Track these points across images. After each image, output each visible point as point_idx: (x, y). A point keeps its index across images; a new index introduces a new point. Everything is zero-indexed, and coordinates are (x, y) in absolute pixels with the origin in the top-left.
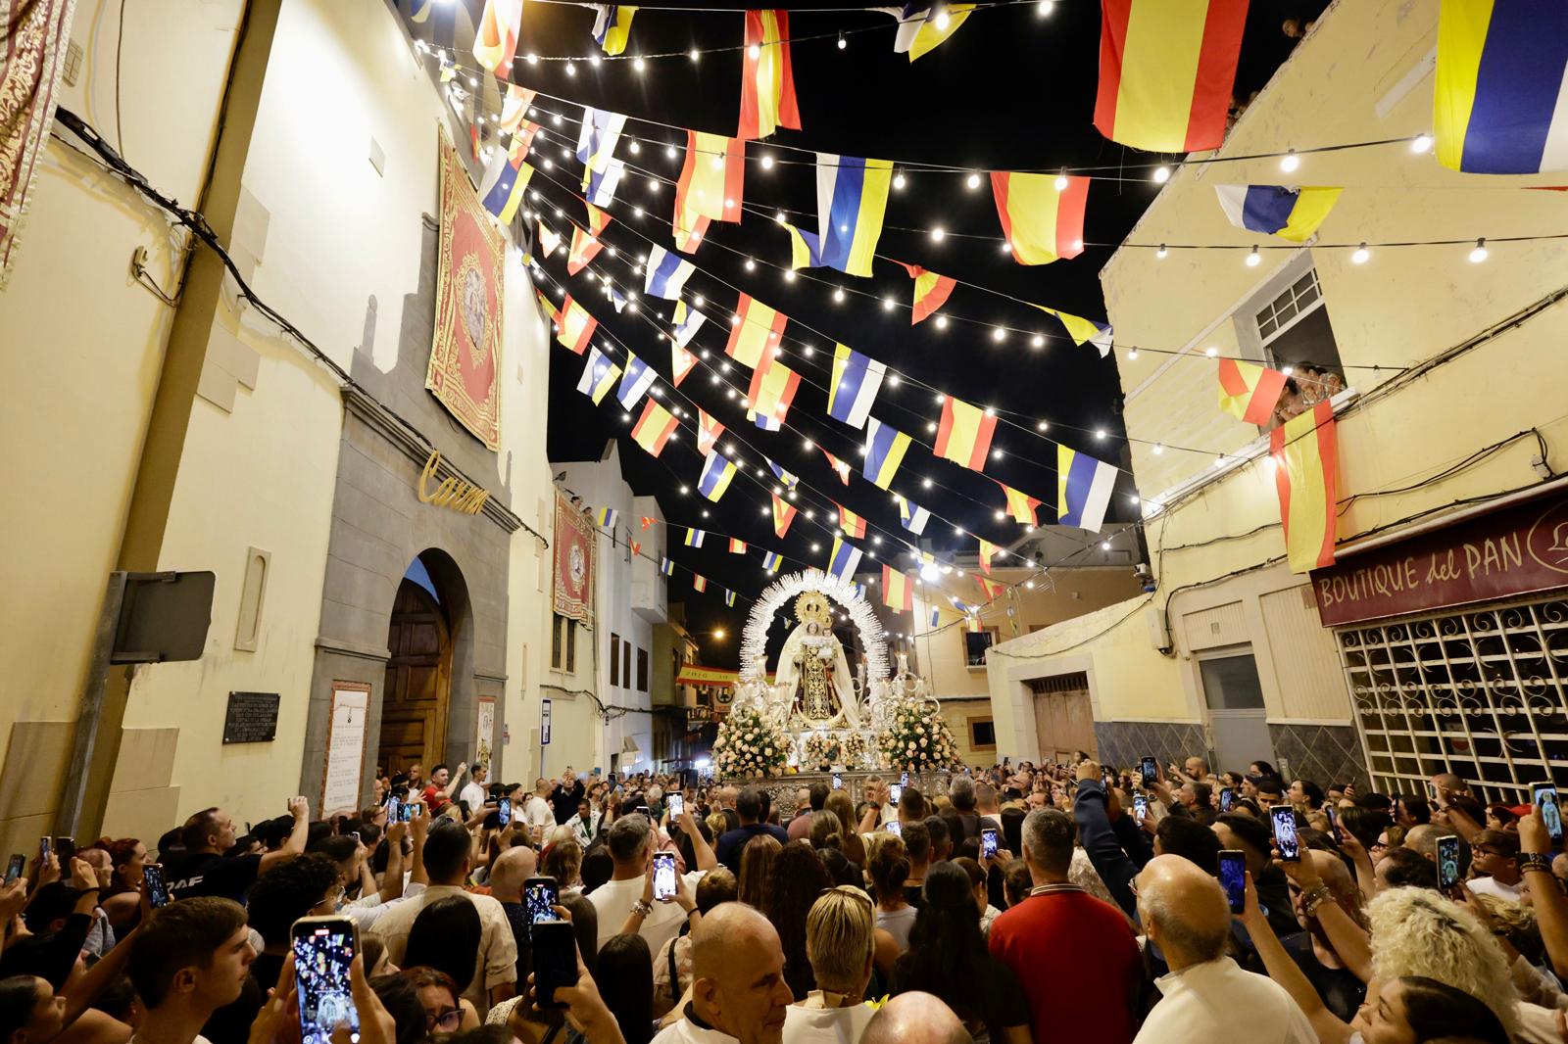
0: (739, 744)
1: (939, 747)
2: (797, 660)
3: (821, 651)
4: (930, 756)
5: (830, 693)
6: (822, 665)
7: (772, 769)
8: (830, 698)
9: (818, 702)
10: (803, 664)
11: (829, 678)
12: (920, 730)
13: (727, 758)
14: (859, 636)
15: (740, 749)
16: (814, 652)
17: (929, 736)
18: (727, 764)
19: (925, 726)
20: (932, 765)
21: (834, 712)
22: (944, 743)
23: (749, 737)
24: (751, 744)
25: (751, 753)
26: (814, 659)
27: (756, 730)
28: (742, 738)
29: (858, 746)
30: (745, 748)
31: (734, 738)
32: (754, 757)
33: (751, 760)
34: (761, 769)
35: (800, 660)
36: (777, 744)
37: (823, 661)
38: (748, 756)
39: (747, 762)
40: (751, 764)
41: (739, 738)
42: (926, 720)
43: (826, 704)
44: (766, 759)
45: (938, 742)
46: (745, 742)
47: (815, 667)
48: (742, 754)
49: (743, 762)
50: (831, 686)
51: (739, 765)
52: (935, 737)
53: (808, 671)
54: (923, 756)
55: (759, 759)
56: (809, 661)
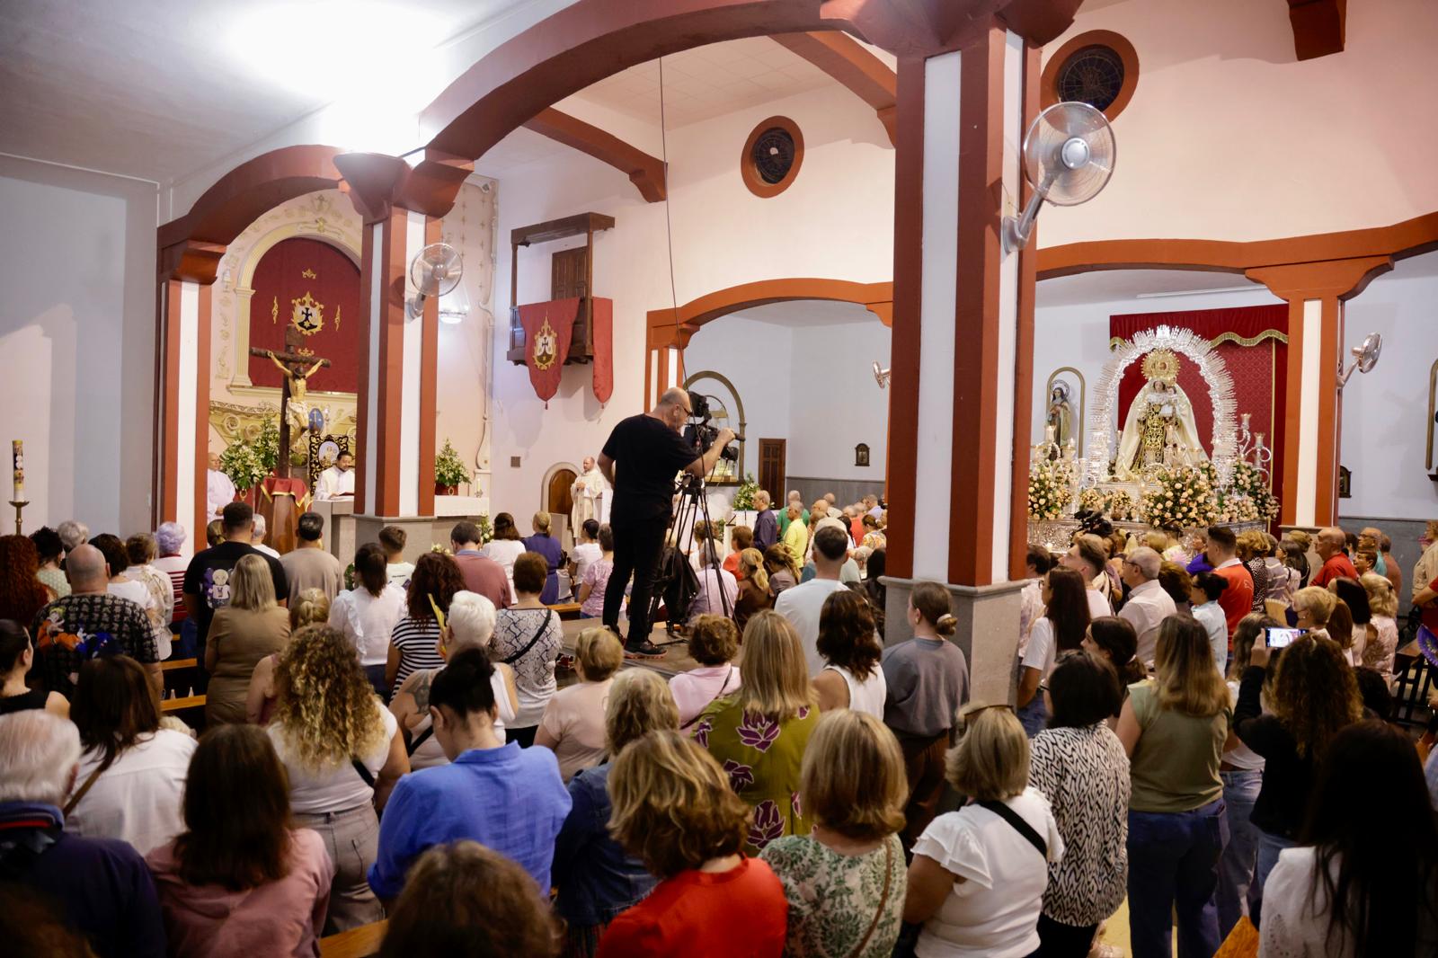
1: (1185, 509)
2: (1140, 417)
3: (1162, 408)
4: (1174, 515)
6: (1163, 422)
7: (1047, 514)
10: (1146, 421)
14: (1209, 392)
17: (1176, 499)
19: (1175, 491)
22: (1193, 505)
26: (1156, 417)
29: (1122, 502)
36: (1050, 496)
42: (1178, 486)
44: (1040, 506)
45: (1184, 505)
52: (1182, 501)
53: (1149, 428)
54: (1168, 515)
56: (1150, 418)
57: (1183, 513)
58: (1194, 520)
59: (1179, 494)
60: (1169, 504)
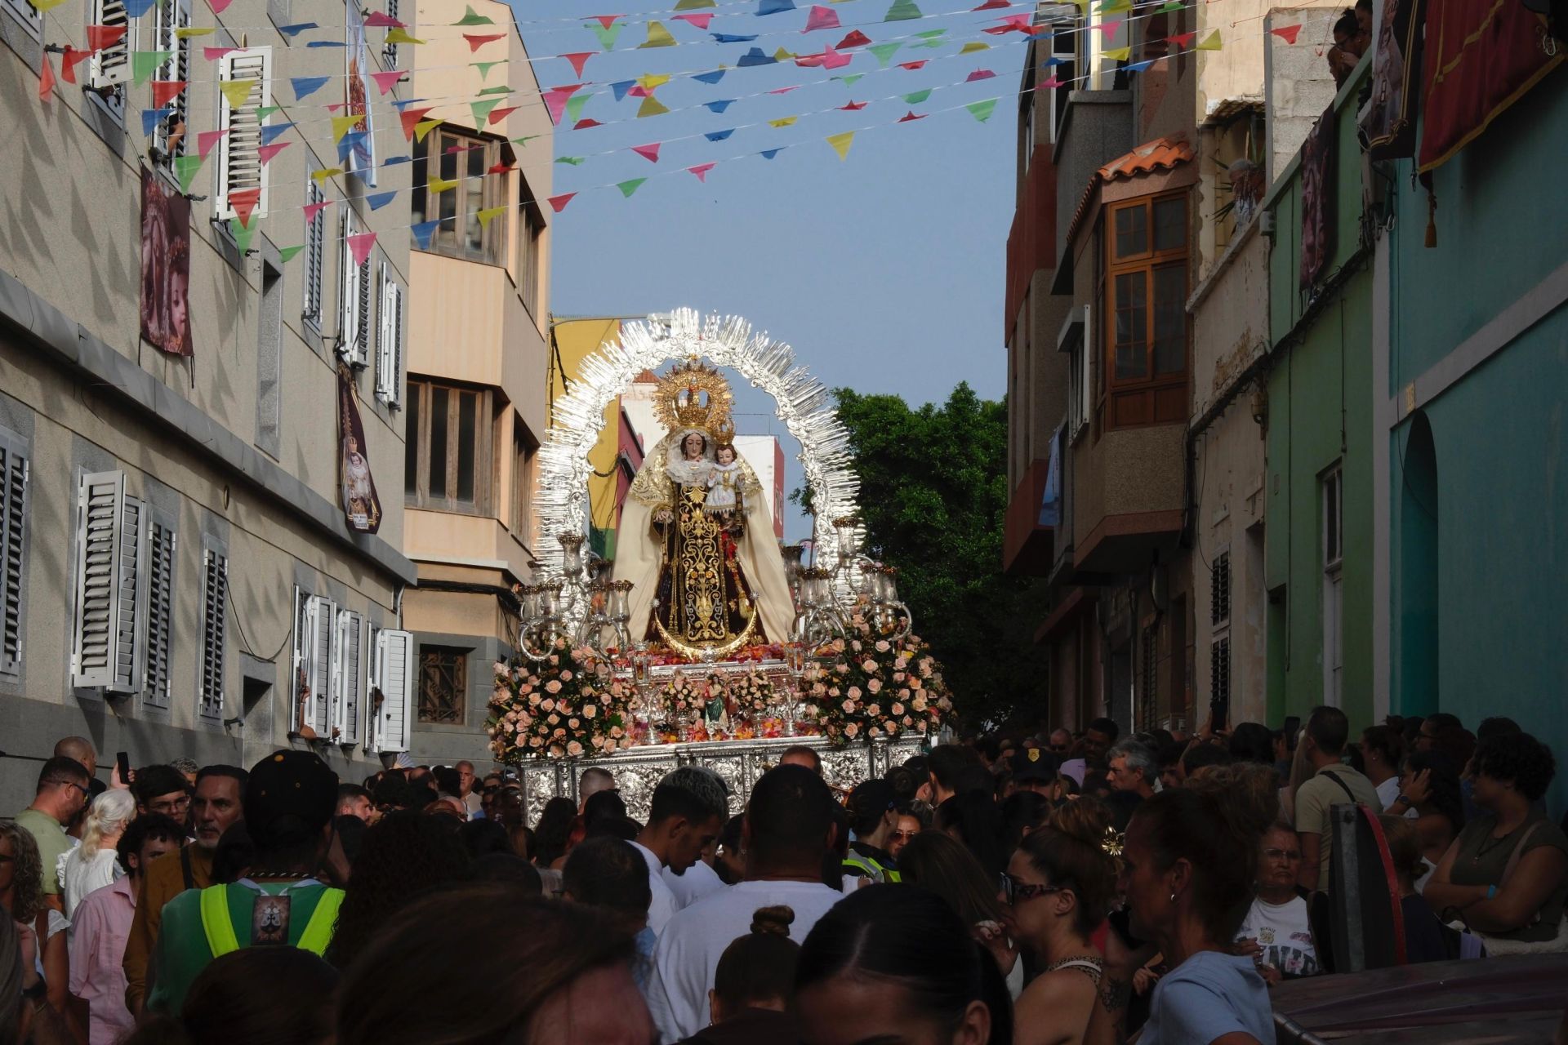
0: (536, 698)
2: (659, 516)
3: (710, 495)
4: (886, 710)
5: (733, 585)
6: (715, 528)
7: (598, 740)
8: (732, 594)
9: (705, 606)
10: (673, 526)
11: (731, 553)
12: (870, 666)
13: (515, 723)
15: (538, 707)
16: (697, 497)
17: (886, 672)
18: (515, 733)
20: (890, 726)
21: (737, 624)
22: (916, 684)
23: (554, 686)
24: (555, 698)
25: (559, 714)
26: (698, 513)
27: (567, 675)
28: (541, 690)
30: (548, 704)
31: (525, 689)
32: (564, 720)
33: (559, 725)
34: (579, 740)
35: (667, 516)
36: (603, 697)
37: (718, 517)
38: (554, 719)
39: (552, 728)
40: (559, 732)
41: (535, 689)
42: (883, 646)
43: (721, 609)
44: (584, 721)
45: (904, 684)
46: (546, 695)
47: (699, 532)
48: (542, 715)
49: (544, 730)
50: (734, 570)
51: (536, 734)
52: (899, 677)
53: (683, 539)
54: (874, 710)
55: (574, 723)
56: (685, 516)
57: (903, 703)
58: (925, 716)
59: (889, 663)
60: (875, 686)
